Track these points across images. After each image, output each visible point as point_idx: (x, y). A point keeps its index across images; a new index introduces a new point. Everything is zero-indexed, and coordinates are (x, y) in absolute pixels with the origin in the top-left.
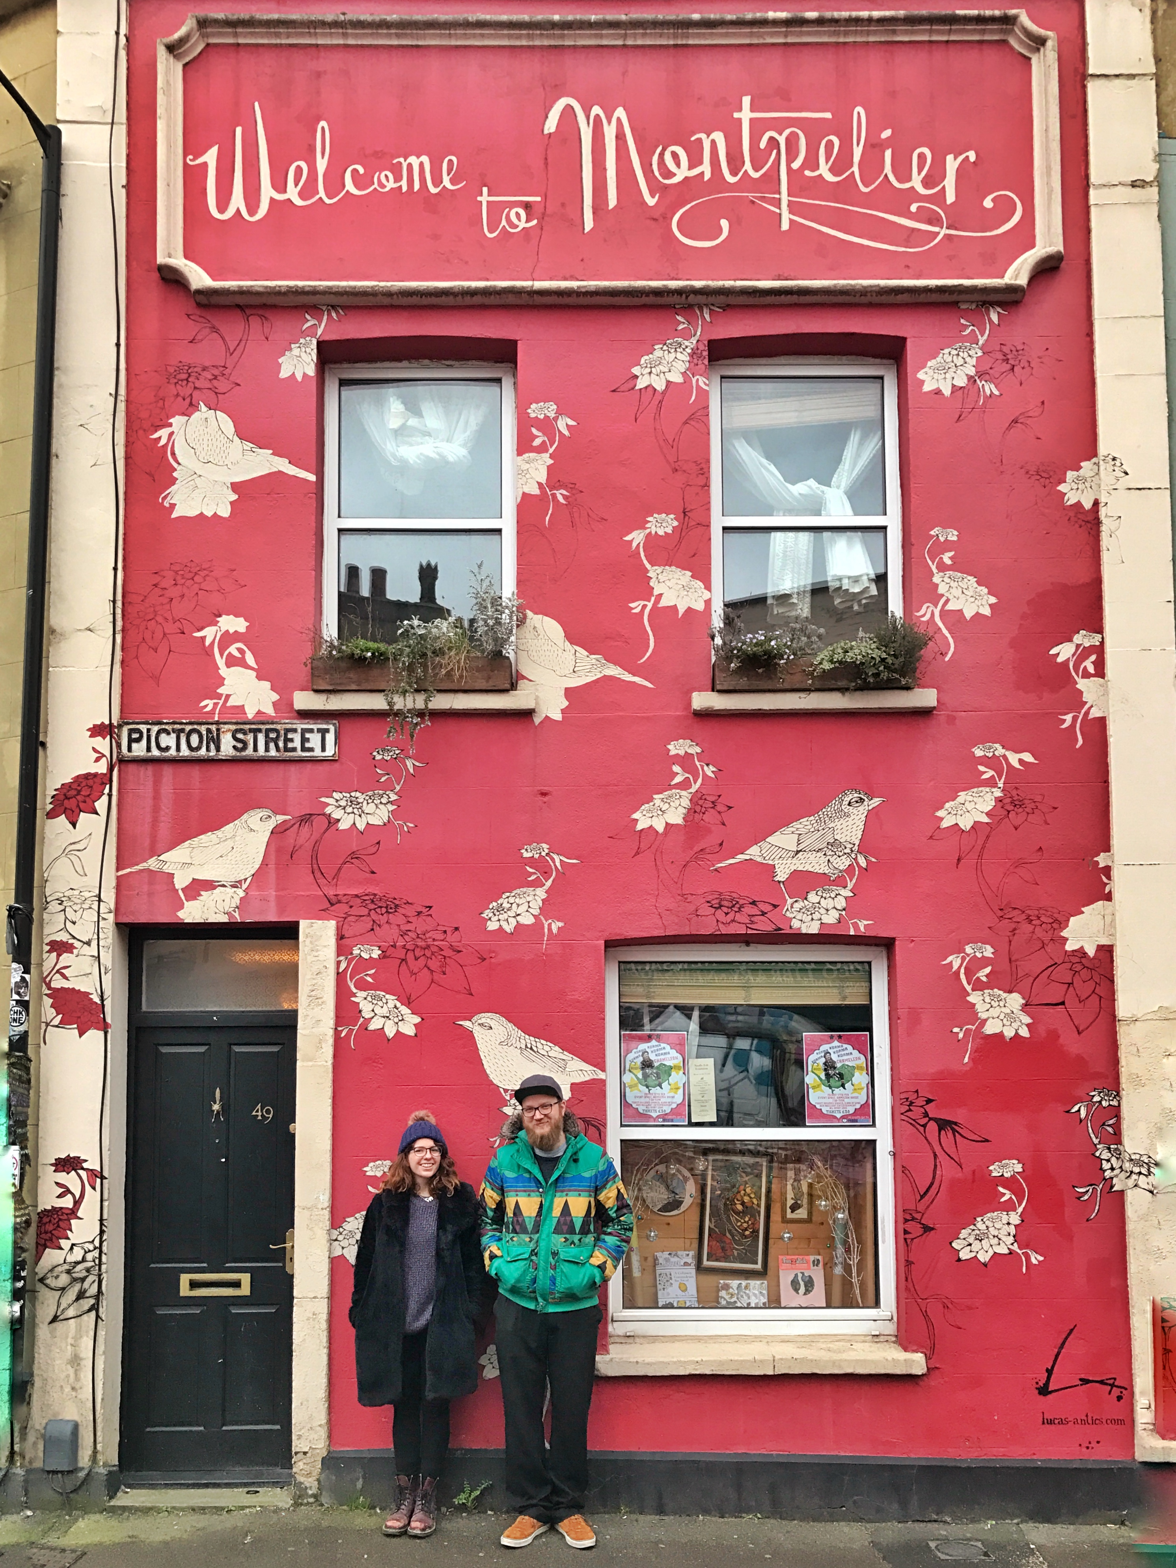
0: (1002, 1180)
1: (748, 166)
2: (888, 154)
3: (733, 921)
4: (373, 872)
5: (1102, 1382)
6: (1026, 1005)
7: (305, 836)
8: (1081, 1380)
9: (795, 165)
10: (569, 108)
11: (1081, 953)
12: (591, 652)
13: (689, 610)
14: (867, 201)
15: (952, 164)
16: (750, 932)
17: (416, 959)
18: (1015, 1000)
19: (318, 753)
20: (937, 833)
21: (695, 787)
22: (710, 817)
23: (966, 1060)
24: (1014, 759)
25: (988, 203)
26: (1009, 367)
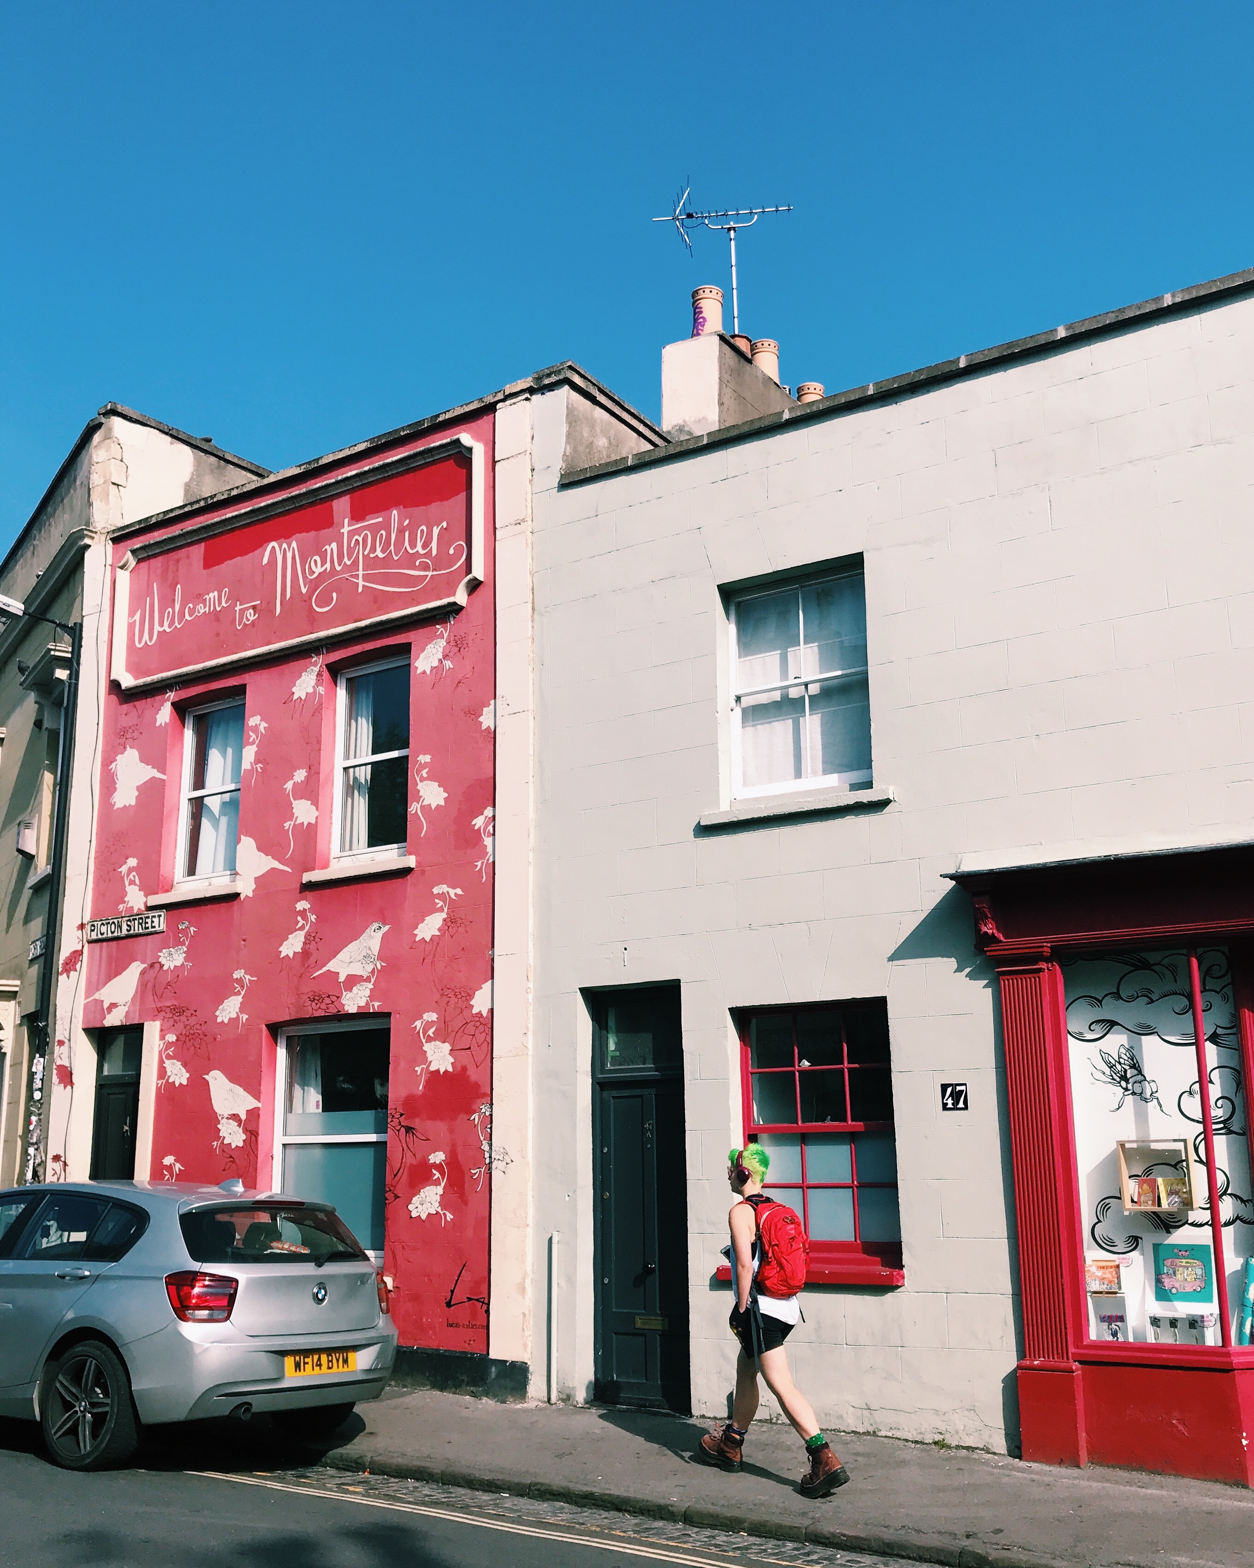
0: (435, 1166)
1: (346, 559)
2: (407, 534)
3: (319, 1008)
4: (175, 993)
5: (477, 1300)
6: (451, 1050)
7: (152, 974)
8: (468, 1298)
9: (366, 553)
10: (273, 547)
11: (480, 1014)
12: (267, 855)
13: (309, 824)
14: (398, 564)
15: (436, 531)
16: (327, 1014)
17: (190, 1040)
18: (447, 1047)
19: (157, 929)
20: (414, 945)
21: (307, 928)
22: (313, 946)
23: (421, 1088)
24: (452, 892)
25: (451, 551)
26: (458, 649)
